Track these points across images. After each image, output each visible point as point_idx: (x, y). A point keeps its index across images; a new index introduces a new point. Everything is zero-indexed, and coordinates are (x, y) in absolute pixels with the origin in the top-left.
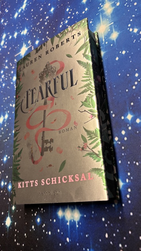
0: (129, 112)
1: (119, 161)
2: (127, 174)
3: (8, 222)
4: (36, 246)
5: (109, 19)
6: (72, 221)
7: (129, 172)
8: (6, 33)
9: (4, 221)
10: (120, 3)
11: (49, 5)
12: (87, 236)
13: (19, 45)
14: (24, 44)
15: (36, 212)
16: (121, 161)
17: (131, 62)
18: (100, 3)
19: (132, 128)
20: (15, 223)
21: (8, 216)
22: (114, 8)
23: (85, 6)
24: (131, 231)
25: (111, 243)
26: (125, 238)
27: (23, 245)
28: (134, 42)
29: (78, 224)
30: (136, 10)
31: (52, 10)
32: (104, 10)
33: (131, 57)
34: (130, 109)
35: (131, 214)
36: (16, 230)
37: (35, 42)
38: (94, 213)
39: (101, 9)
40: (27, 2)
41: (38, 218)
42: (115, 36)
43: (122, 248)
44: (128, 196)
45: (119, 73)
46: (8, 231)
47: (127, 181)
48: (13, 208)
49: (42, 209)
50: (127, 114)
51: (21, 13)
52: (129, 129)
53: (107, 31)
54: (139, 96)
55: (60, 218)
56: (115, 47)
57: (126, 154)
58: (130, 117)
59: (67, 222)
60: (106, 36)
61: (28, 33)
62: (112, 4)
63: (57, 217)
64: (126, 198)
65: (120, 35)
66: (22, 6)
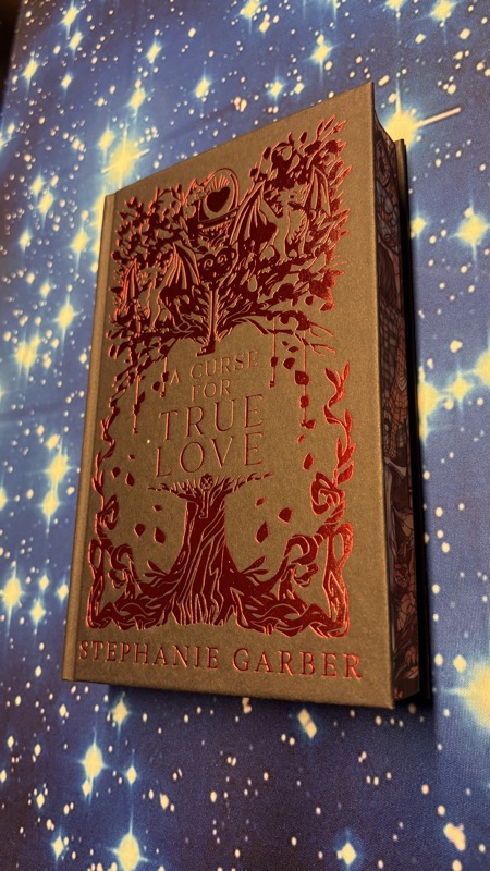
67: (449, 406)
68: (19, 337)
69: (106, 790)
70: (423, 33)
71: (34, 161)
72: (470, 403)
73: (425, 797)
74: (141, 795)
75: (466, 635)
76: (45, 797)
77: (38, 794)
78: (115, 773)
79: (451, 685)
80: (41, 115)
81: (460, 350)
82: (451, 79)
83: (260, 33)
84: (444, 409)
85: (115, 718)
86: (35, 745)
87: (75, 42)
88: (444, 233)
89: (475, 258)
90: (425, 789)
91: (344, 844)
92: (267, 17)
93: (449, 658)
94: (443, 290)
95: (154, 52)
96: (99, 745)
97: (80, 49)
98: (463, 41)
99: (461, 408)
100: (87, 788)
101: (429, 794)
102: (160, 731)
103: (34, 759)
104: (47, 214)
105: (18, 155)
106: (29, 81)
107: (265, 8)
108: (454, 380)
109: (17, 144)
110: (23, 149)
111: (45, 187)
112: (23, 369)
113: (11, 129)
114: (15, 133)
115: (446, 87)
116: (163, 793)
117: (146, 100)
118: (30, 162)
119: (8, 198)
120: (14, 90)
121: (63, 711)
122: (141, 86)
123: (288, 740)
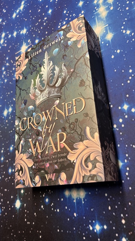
0: (125, 103)
1: (118, 145)
2: (126, 155)
3: (18, 204)
4: (46, 223)
5: (104, 21)
6: (78, 198)
7: (127, 154)
8: (5, 32)
9: (14, 204)
10: (114, 7)
11: (47, 6)
12: (92, 210)
13: (19, 44)
14: (24, 43)
15: (45, 194)
16: (120, 145)
17: (126, 60)
18: (95, 7)
19: (128, 116)
20: (25, 205)
21: (17, 199)
22: (108, 11)
23: (81, 8)
24: (130, 202)
25: (114, 214)
26: (125, 209)
27: (34, 223)
28: (127, 42)
29: (84, 201)
30: (128, 14)
31: (50, 11)
32: (99, 13)
33: (125, 56)
34: (125, 100)
35: (130, 188)
36: (26, 211)
37: (35, 41)
38: (98, 190)
39: (96, 12)
40: (24, 4)
41: (46, 199)
42: (110, 36)
43: (124, 217)
44: (127, 174)
45: (115, 70)
46: (18, 212)
47: (126, 161)
48: (22, 191)
49: (50, 191)
50: (124, 105)
51: (19, 14)
52: (125, 118)
53: (103, 33)
54: (133, 89)
55: (67, 197)
56: (111, 47)
57: (123, 139)
58: (126, 107)
59: (74, 199)
60: (102, 37)
61: (27, 33)
62: (106, 8)
63: (64, 196)
64: (125, 176)
65: (114, 36)
66: (20, 7)
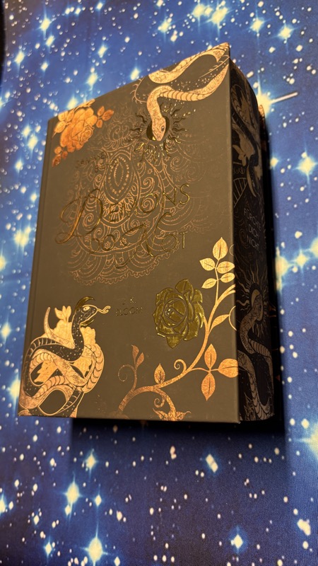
67: (295, 270)
68: (17, 227)
69: (81, 512)
70: (274, 46)
71: (24, 116)
72: (308, 268)
73: (286, 504)
74: (104, 513)
75: (309, 407)
76: (40, 517)
77: (35, 515)
78: (87, 500)
79: (300, 436)
80: (27, 87)
81: (301, 237)
82: (291, 75)
83: (171, 42)
84: (292, 272)
85: (87, 465)
86: (33, 485)
87: (50, 41)
88: (289, 167)
89: (308, 182)
90: (286, 499)
91: (235, 535)
92: (175, 32)
93: (299, 421)
94: (290, 201)
95: (102, 51)
96: (77, 483)
97: (53, 46)
98: (298, 52)
99: (302, 272)
100: (68, 510)
101: (288, 503)
102: (117, 472)
103: (33, 493)
104: (34, 150)
105: (13, 112)
106: (19, 65)
107: (174, 27)
108: (298, 255)
109: (12, 104)
110: (16, 108)
111: (31, 132)
112: (20, 247)
113: (8, 95)
114: (10, 98)
115: (288, 80)
116: (119, 511)
117: (98, 80)
118: (21, 116)
119: (7, 139)
120: (9, 70)
121: (53, 462)
122: (95, 71)
123: (200, 474)
